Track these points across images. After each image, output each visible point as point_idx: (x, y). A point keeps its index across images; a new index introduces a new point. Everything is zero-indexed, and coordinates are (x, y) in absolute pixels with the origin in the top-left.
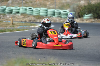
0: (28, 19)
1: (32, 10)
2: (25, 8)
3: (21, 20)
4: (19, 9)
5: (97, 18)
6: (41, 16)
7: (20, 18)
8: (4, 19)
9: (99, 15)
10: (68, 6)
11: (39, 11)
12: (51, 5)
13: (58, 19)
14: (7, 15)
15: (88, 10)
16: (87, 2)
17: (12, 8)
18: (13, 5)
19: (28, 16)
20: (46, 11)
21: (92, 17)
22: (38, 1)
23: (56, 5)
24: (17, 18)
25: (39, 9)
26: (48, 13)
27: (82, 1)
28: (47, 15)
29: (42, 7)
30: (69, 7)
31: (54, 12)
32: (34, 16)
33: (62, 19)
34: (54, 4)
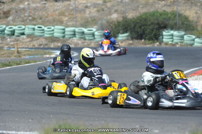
0: (37, 43)
1: (43, 30)
2: (33, 27)
3: (27, 44)
4: (24, 29)
5: (137, 38)
6: (56, 38)
7: (26, 42)
8: (3, 43)
9: (139, 33)
10: (95, 22)
11: (53, 30)
12: (69, 22)
13: (80, 42)
14: (7, 37)
15: (123, 28)
16: (122, 16)
17: (14, 28)
18: (15, 24)
19: (37, 38)
20: (63, 31)
21: (129, 38)
22: (51, 16)
23: (76, 21)
24: (21, 42)
25: (53, 28)
26: (66, 33)
27: (113, 15)
28: (64, 37)
29: (57, 25)
30: (96, 24)
31: (74, 32)
32: (46, 38)
33: (86, 41)
34: (75, 20)
